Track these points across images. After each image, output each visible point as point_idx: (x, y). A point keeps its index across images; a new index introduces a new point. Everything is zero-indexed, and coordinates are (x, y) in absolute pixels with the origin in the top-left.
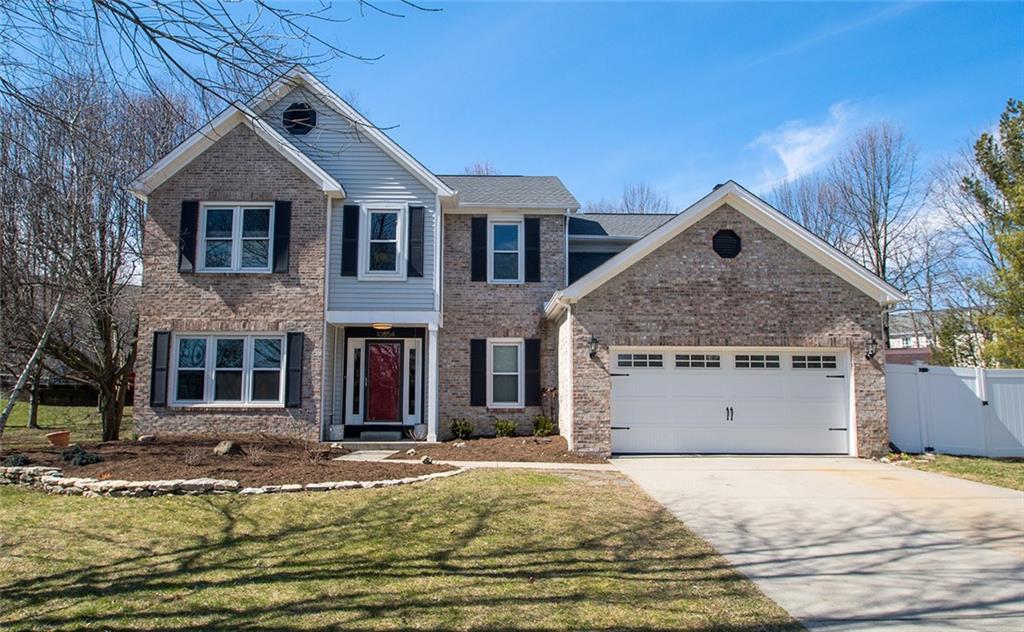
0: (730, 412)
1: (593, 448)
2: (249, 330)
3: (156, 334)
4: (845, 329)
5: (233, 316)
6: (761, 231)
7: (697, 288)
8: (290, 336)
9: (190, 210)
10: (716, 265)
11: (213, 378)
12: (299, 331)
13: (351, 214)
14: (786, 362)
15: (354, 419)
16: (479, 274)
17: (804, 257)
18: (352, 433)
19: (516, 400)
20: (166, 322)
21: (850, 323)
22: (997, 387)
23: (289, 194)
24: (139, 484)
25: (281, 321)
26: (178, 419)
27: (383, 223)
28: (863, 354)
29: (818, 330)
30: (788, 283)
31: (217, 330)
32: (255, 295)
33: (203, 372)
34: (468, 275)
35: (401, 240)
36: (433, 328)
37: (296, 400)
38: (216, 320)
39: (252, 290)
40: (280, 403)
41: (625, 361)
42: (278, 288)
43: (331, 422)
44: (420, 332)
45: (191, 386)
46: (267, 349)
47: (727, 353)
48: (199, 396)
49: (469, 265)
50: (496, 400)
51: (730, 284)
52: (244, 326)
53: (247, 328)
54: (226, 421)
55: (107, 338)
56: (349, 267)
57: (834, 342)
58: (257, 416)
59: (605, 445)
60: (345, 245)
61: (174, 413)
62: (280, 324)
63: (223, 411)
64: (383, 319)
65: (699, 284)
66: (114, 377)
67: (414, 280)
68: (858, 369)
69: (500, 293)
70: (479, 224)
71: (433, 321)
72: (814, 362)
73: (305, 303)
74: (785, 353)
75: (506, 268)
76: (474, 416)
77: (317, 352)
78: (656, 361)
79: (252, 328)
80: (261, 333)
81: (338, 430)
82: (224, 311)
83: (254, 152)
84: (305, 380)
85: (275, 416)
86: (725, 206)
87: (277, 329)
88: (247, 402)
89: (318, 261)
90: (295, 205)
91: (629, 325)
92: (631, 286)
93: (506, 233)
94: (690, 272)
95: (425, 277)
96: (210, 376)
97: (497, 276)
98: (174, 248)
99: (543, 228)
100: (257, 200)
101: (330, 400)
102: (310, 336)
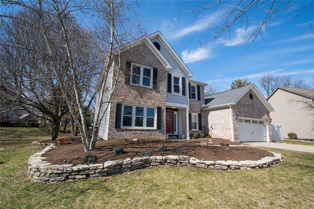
0: (252, 133)
2: (146, 105)
5: (142, 100)
6: (255, 95)
8: (158, 108)
9: (128, 64)
10: (250, 101)
11: (135, 119)
12: (160, 106)
13: (170, 76)
14: (258, 122)
19: (196, 129)
20: (121, 99)
21: (267, 115)
23: (157, 66)
25: (155, 103)
26: (124, 133)
27: (177, 80)
28: (269, 122)
29: (264, 116)
31: (137, 104)
32: (148, 94)
33: (132, 117)
35: (180, 85)
36: (188, 109)
38: (137, 100)
39: (147, 93)
40: (155, 127)
42: (154, 93)
44: (177, 110)
45: (127, 122)
47: (251, 120)
48: (130, 125)
52: (145, 103)
53: (146, 104)
54: (140, 133)
58: (149, 132)
59: (239, 140)
60: (168, 84)
61: (123, 131)
62: (155, 104)
63: (139, 130)
67: (184, 96)
68: (268, 125)
69: (193, 102)
72: (261, 123)
73: (161, 98)
77: (165, 113)
78: (242, 121)
79: (147, 104)
80: (150, 106)
82: (139, 98)
83: (147, 52)
84: (162, 121)
85: (154, 132)
86: (251, 89)
87: (154, 105)
88: (145, 127)
89: (164, 87)
90: (158, 70)
92: (240, 103)
93: (193, 88)
94: (247, 102)
95: (186, 96)
96: (134, 118)
98: (124, 75)
100: (148, 66)
102: (163, 108)
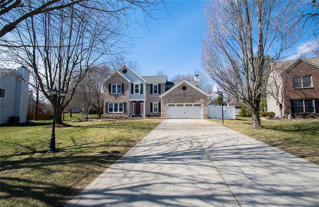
0: (185, 112)
1: (164, 118)
3: (106, 103)
4: (202, 100)
5: (116, 100)
6: (189, 86)
7: (180, 95)
8: (124, 103)
9: (110, 85)
10: (182, 91)
13: (132, 85)
14: (193, 105)
15: (134, 114)
16: (151, 93)
17: (196, 90)
18: (133, 116)
19: (157, 111)
20: (107, 101)
21: (202, 99)
22: (227, 109)
23: (124, 82)
24: (105, 120)
25: (123, 101)
27: (137, 86)
28: (204, 104)
29: (198, 101)
30: (193, 94)
31: (114, 102)
32: (119, 97)
34: (150, 93)
35: (139, 89)
36: (144, 101)
37: (125, 111)
40: (123, 112)
41: (169, 105)
42: (122, 96)
43: (130, 115)
44: (143, 102)
45: (111, 110)
46: (121, 105)
47: (184, 104)
48: (112, 111)
49: (150, 92)
50: (154, 111)
51: (184, 94)
53: (118, 102)
54: (116, 115)
55: (99, 103)
56: (132, 93)
57: (200, 102)
58: (120, 114)
59: (166, 117)
60: (132, 89)
61: (109, 114)
63: (115, 113)
64: (137, 100)
65: (180, 94)
66: (100, 109)
67: (142, 94)
68: (203, 106)
69: (154, 96)
70: (151, 85)
71: (144, 100)
72: (197, 105)
73: (126, 98)
74: (193, 104)
75: (155, 92)
76: (151, 114)
77: (128, 105)
78: (174, 105)
80: (120, 102)
81: (131, 116)
83: (118, 76)
84: (126, 109)
85: (122, 114)
86: (184, 83)
88: (118, 112)
89: (128, 92)
90: (124, 84)
91: (170, 100)
92: (170, 95)
93: (156, 87)
94: (178, 93)
96: (113, 109)
97: (154, 93)
98: (108, 90)
99: (161, 86)
100: (119, 83)
101: (130, 112)
102: (127, 103)
